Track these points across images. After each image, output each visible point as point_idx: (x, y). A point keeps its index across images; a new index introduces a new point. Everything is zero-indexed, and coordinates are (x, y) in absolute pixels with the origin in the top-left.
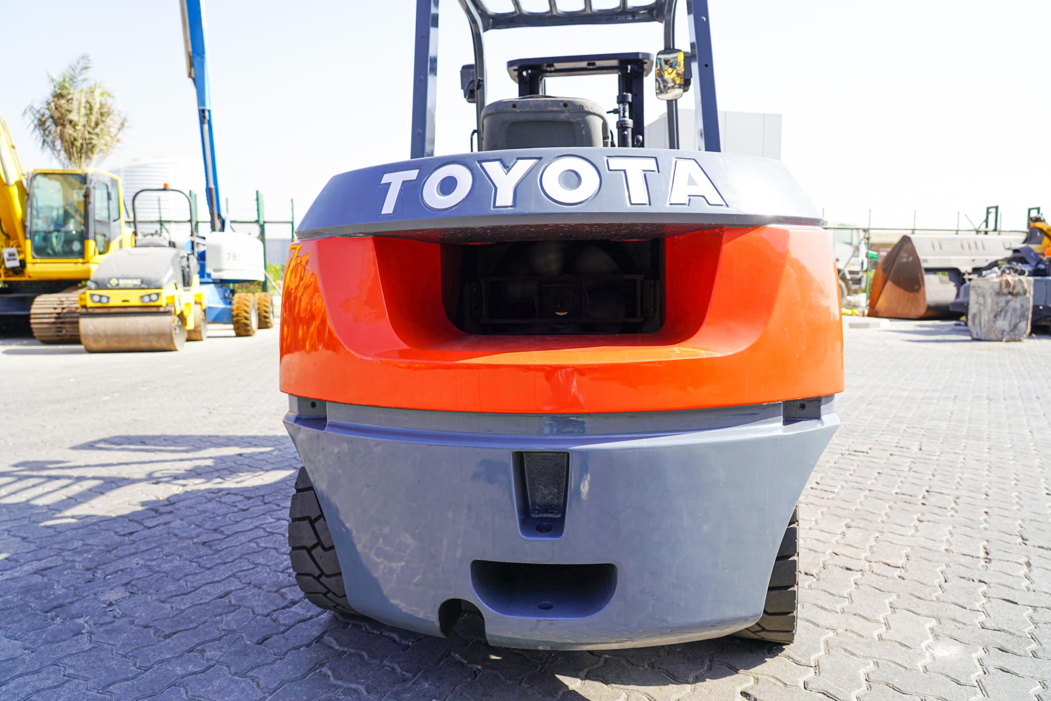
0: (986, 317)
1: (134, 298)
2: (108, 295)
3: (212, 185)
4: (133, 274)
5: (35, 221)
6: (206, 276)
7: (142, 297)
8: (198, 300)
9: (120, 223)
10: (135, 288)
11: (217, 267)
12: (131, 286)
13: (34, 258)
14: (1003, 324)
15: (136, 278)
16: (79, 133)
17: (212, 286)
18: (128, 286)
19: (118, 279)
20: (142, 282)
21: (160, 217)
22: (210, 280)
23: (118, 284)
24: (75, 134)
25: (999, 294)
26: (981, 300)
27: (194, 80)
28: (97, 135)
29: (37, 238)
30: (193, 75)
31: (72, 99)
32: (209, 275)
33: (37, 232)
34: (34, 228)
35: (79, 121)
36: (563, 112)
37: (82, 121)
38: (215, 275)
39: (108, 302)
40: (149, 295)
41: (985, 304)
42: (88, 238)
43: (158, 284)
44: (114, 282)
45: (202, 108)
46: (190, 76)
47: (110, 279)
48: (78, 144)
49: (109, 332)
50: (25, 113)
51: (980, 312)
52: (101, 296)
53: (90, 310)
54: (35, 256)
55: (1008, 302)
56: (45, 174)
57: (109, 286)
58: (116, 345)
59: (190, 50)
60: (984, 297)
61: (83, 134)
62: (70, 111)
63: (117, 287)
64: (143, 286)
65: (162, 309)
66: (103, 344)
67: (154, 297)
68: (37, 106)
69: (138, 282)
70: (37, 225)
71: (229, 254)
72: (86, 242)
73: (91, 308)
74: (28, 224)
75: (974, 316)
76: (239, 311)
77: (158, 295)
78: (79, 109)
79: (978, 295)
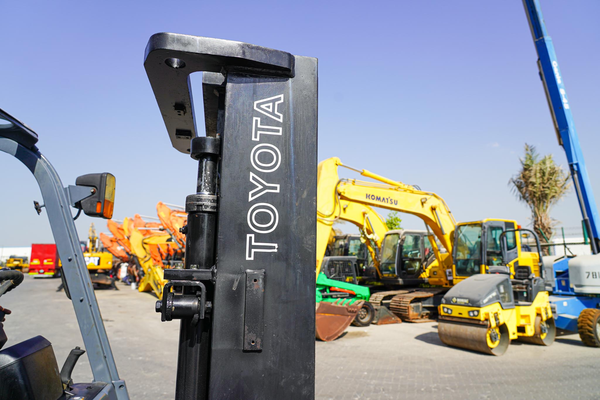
1: (465, 312)
2: (451, 309)
3: (587, 218)
4: (465, 296)
5: (459, 252)
6: (570, 290)
7: (469, 312)
8: (539, 312)
10: (465, 305)
12: (463, 304)
13: (456, 276)
15: (466, 298)
16: (538, 189)
18: (462, 304)
19: (457, 298)
20: (469, 302)
22: (574, 294)
23: (456, 302)
24: (534, 190)
27: (563, 145)
28: (548, 188)
29: (459, 263)
30: (562, 143)
31: (531, 170)
32: (572, 290)
33: (459, 260)
34: (458, 258)
35: (536, 182)
37: (539, 181)
38: (577, 290)
39: (451, 313)
40: (473, 311)
42: (482, 264)
43: (478, 303)
44: (454, 300)
45: (571, 163)
46: (560, 144)
47: (453, 298)
48: (537, 195)
49: (452, 334)
52: (448, 309)
53: (443, 318)
54: (457, 275)
56: (465, 225)
57: (452, 302)
58: (456, 344)
59: (557, 126)
61: (540, 189)
62: (530, 177)
63: (456, 304)
64: (470, 304)
65: (481, 323)
66: (449, 342)
67: (476, 313)
68: (515, 178)
69: (466, 301)
70: (459, 256)
71: (588, 273)
72: (481, 266)
73: (442, 316)
74: (454, 255)
76: (583, 324)
77: (478, 311)
78: (535, 174)
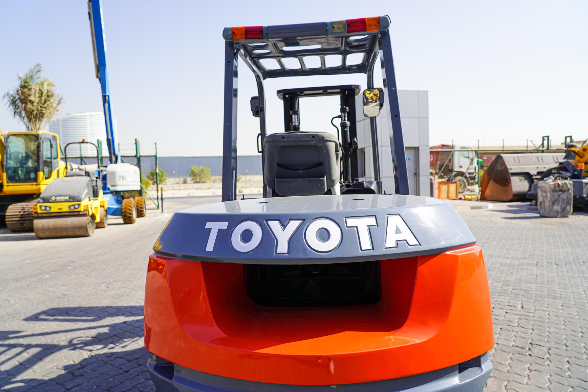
0: (547, 204)
1: (65, 207)
2: (50, 206)
3: (110, 137)
4: (64, 193)
5: (9, 161)
6: (107, 189)
7: (70, 207)
8: (102, 205)
9: (58, 160)
10: (66, 201)
11: (113, 184)
12: (64, 200)
13: (8, 183)
14: (557, 208)
15: (66, 196)
16: (34, 107)
17: (110, 195)
18: (62, 201)
19: (56, 197)
20: (70, 198)
21: (81, 155)
22: (109, 192)
23: (56, 200)
24: (33, 108)
25: (554, 191)
26: (544, 194)
27: (100, 79)
28: (45, 108)
29: (10, 171)
30: (99, 77)
31: (31, 88)
32: (109, 189)
33: (10, 168)
34: (8, 166)
35: (35, 100)
36: (312, 141)
37: (37, 100)
38: (112, 189)
39: (50, 210)
40: (74, 205)
41: (546, 196)
42: (39, 171)
43: (78, 199)
44: (53, 198)
45: (104, 94)
46: (97, 77)
47: (51, 197)
48: (34, 113)
49: (50, 227)
50: (4, 96)
51: (544, 201)
52: (46, 207)
53: (40, 215)
54: (9, 182)
55: (559, 195)
56: (14, 135)
57: (51, 201)
58: (55, 234)
59: (97, 62)
60: (546, 192)
61: (37, 107)
62: (30, 95)
63: (55, 201)
64: (70, 200)
65: (81, 213)
66: (47, 234)
67: (77, 206)
68: (11, 93)
69: (67, 198)
70: (10, 164)
71: (120, 176)
72: (38, 173)
73: (40, 213)
74: (5, 164)
75: (541, 203)
76: (126, 210)
77: (79, 205)
78: (35, 94)
79: (542, 191)
